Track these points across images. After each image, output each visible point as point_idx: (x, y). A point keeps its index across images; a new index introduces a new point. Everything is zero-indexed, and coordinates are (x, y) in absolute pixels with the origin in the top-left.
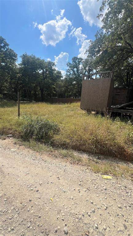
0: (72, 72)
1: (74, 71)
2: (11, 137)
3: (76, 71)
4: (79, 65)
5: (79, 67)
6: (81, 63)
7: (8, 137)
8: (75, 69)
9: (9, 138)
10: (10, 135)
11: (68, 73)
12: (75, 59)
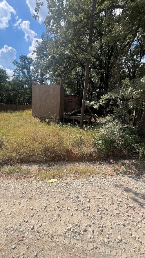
0: (21, 74)
1: (24, 73)
3: (26, 73)
4: (29, 66)
5: (30, 69)
6: (31, 64)
8: (25, 71)
11: (16, 74)
12: (23, 58)
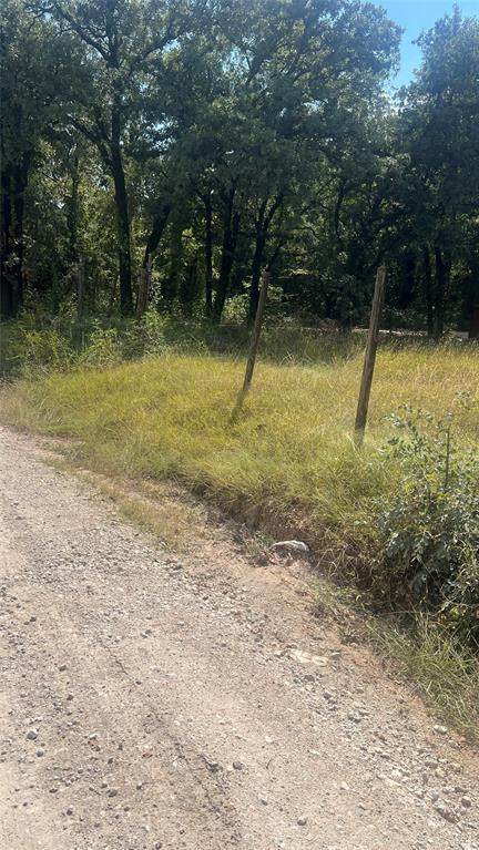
2: (297, 554)
7: (282, 551)
9: (289, 564)
10: (294, 543)
